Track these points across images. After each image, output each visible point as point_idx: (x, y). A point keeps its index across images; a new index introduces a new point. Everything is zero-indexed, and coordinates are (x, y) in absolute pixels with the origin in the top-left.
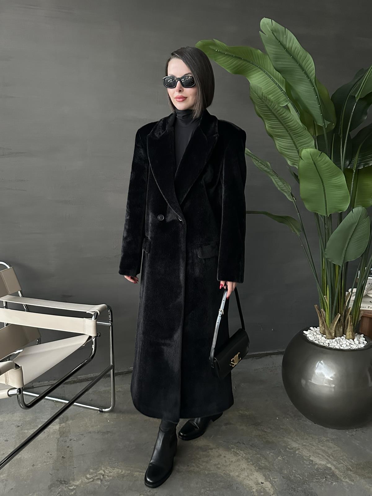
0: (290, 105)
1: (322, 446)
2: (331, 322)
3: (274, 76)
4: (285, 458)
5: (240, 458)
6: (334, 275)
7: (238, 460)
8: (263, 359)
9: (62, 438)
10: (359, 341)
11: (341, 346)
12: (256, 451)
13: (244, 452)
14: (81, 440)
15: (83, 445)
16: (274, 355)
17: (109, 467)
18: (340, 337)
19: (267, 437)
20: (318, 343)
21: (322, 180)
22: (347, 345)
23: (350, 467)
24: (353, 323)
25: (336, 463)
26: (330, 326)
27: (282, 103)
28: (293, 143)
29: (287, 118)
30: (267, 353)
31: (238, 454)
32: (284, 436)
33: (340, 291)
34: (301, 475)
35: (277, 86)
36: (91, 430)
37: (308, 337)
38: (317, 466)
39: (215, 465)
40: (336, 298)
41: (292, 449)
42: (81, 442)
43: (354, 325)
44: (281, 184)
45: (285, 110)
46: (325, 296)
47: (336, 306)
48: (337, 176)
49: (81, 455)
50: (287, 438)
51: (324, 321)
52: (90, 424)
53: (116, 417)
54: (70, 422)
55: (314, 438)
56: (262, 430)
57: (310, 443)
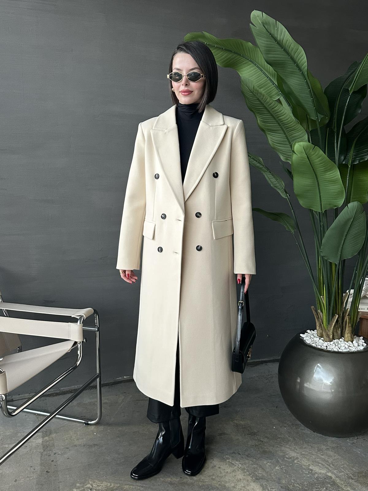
0: (282, 99)
1: (322, 455)
2: (329, 324)
3: (265, 70)
4: (283, 467)
5: (236, 468)
6: (330, 274)
7: (234, 471)
8: (258, 367)
9: (45, 452)
10: (358, 343)
11: (340, 349)
12: (252, 461)
13: (240, 462)
14: (66, 454)
15: (68, 458)
16: (270, 362)
17: (96, 481)
18: (338, 340)
19: (264, 447)
20: (315, 346)
21: (316, 175)
22: (345, 348)
23: (352, 476)
24: (351, 324)
25: (337, 472)
26: (327, 328)
27: (274, 97)
28: (285, 137)
29: (280, 112)
30: (262, 361)
31: (234, 464)
32: (281, 446)
33: (337, 291)
34: (300, 485)
35: (268, 79)
36: (76, 443)
37: (305, 341)
38: (316, 475)
39: (209, 476)
40: (333, 298)
41: (291, 458)
42: (66, 456)
43: (352, 326)
44: (274, 181)
45: (277, 103)
46: (321, 297)
47: (333, 308)
48: (332, 170)
49: (67, 469)
50: (285, 447)
51: (322, 324)
52: (75, 437)
53: (102, 430)
54: (54, 435)
55: (313, 447)
56: (258, 440)
57: (309, 451)
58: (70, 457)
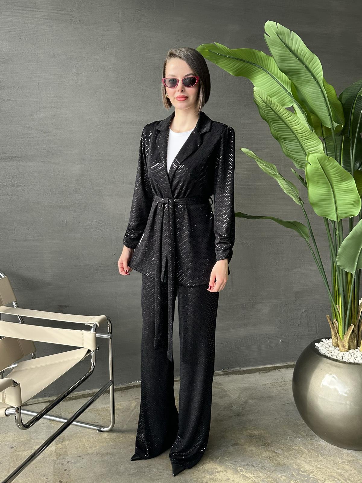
0: (296, 106)
1: (338, 469)
2: (345, 334)
3: (278, 78)
4: (298, 481)
5: (250, 482)
6: (346, 283)
8: (271, 373)
9: (58, 461)
12: (267, 475)
13: (254, 476)
14: (79, 463)
15: (81, 468)
16: (283, 368)
18: (353, 350)
19: (279, 459)
20: (330, 356)
21: (331, 184)
22: (361, 359)
26: (343, 338)
27: (287, 104)
28: (300, 146)
29: (294, 122)
30: (275, 367)
31: (247, 477)
32: (296, 458)
33: (353, 301)
36: (89, 451)
37: (320, 350)
40: (349, 308)
41: (306, 472)
42: (78, 465)
44: (287, 187)
46: (337, 306)
47: (349, 318)
48: (347, 180)
49: (80, 479)
50: (300, 459)
51: (337, 333)
52: (88, 444)
53: (115, 437)
54: (67, 442)
55: (328, 460)
56: (273, 451)
57: (324, 465)
58: (83, 466)
